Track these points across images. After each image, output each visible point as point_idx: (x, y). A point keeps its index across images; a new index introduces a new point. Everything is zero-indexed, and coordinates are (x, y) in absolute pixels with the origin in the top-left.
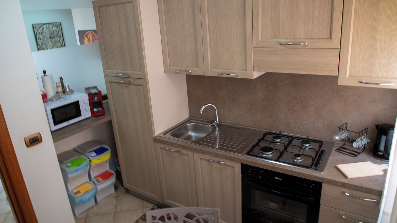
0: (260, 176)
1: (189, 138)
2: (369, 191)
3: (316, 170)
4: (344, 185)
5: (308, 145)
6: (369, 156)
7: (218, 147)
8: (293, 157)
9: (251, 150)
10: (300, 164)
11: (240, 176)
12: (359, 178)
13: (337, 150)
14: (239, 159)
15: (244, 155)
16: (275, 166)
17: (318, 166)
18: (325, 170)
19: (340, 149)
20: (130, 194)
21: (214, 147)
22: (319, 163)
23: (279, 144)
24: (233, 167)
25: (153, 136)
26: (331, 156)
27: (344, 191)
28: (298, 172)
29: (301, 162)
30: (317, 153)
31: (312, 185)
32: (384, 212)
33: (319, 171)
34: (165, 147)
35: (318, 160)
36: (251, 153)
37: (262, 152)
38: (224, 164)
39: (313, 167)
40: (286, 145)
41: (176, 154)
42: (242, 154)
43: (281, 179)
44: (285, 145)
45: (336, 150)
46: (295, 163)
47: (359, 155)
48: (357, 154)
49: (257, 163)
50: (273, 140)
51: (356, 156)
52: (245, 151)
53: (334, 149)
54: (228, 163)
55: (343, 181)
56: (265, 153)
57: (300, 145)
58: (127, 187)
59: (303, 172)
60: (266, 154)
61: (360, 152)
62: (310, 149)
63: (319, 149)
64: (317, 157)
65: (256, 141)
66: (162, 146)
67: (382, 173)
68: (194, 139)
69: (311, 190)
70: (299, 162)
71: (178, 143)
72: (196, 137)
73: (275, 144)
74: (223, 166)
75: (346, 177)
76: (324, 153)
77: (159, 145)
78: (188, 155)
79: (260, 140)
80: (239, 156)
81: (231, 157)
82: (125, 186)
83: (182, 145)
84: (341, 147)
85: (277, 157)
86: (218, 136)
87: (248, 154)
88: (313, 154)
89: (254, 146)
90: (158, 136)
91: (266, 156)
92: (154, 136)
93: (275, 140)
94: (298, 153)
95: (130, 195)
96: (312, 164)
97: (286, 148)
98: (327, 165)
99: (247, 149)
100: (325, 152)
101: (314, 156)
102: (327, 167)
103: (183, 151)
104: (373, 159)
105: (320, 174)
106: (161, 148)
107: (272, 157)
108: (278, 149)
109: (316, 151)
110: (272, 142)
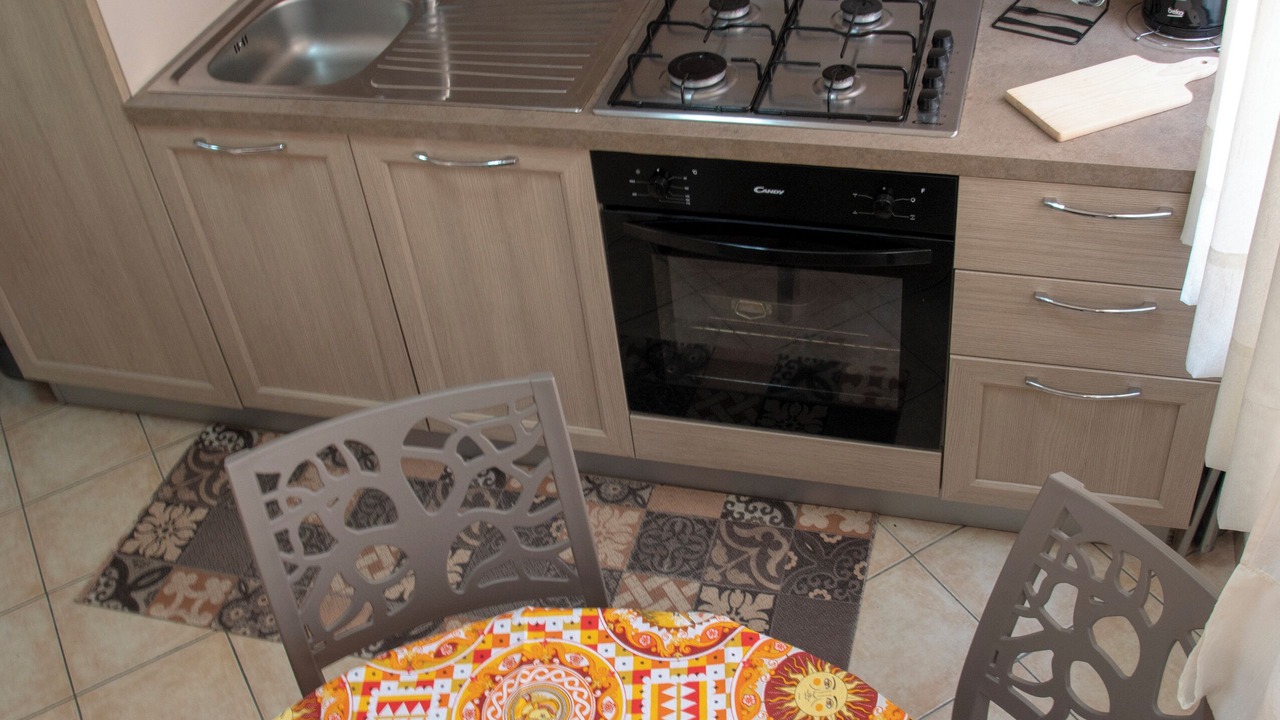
0: (687, 193)
1: (300, 72)
2: (1143, 180)
3: (925, 124)
4: (1048, 172)
5: (872, 18)
6: (1127, 29)
7: (452, 92)
8: (819, 85)
9: (626, 80)
10: (855, 111)
11: (594, 208)
12: (1102, 133)
13: (999, 24)
14: (579, 131)
15: (597, 112)
16: (751, 138)
17: (935, 106)
18: (965, 121)
19: (1011, 15)
20: (66, 404)
21: (432, 97)
22: (933, 96)
23: (745, 32)
24: (558, 175)
25: (120, 97)
26: (977, 53)
27: (1048, 195)
28: (855, 149)
29: (853, 100)
30: (917, 50)
31: (917, 194)
32: (1212, 255)
33: (936, 129)
34: (195, 141)
35: (928, 82)
36: (626, 96)
37: (678, 82)
38: (510, 167)
39: (913, 113)
40: (777, 32)
41: (263, 166)
42: (589, 105)
43: (781, 192)
44: (773, 33)
45: (993, 26)
46: (833, 111)
47: (1092, 31)
48: (1081, 29)
49: (668, 137)
50: (715, 18)
51: (1079, 36)
52: (599, 90)
53: (987, 18)
54: (529, 159)
55: (1044, 158)
56: (691, 84)
57: (839, 22)
58: (41, 377)
59: (875, 146)
60: (696, 90)
61: (1092, 18)
62: (883, 36)
63: (924, 28)
64: (923, 70)
65: (638, 32)
66: (182, 138)
67: (1187, 97)
68: (322, 72)
69: (913, 217)
70: (847, 101)
71: (260, 108)
72: (334, 64)
73: (725, 36)
74: (506, 181)
75: (1051, 136)
76: (948, 45)
77: (162, 140)
78: (324, 159)
79: (653, 28)
80: (575, 118)
81: (537, 130)
82: (27, 373)
83: (287, 117)
84: (1012, 8)
85: (751, 97)
86: (444, 39)
87: (615, 102)
88: (903, 55)
89: (634, 61)
90: (145, 91)
91: (699, 96)
92: (125, 99)
93: (722, 15)
94: (839, 62)
95: (65, 409)
96: (908, 102)
97: (779, 43)
98: (969, 95)
99: (605, 80)
100: (952, 41)
101: (907, 67)
102: (967, 105)
103: (298, 145)
104: (1146, 42)
105: (945, 141)
106: (176, 151)
107: (724, 96)
108: (749, 56)
109: (914, 40)
110: (712, 29)
